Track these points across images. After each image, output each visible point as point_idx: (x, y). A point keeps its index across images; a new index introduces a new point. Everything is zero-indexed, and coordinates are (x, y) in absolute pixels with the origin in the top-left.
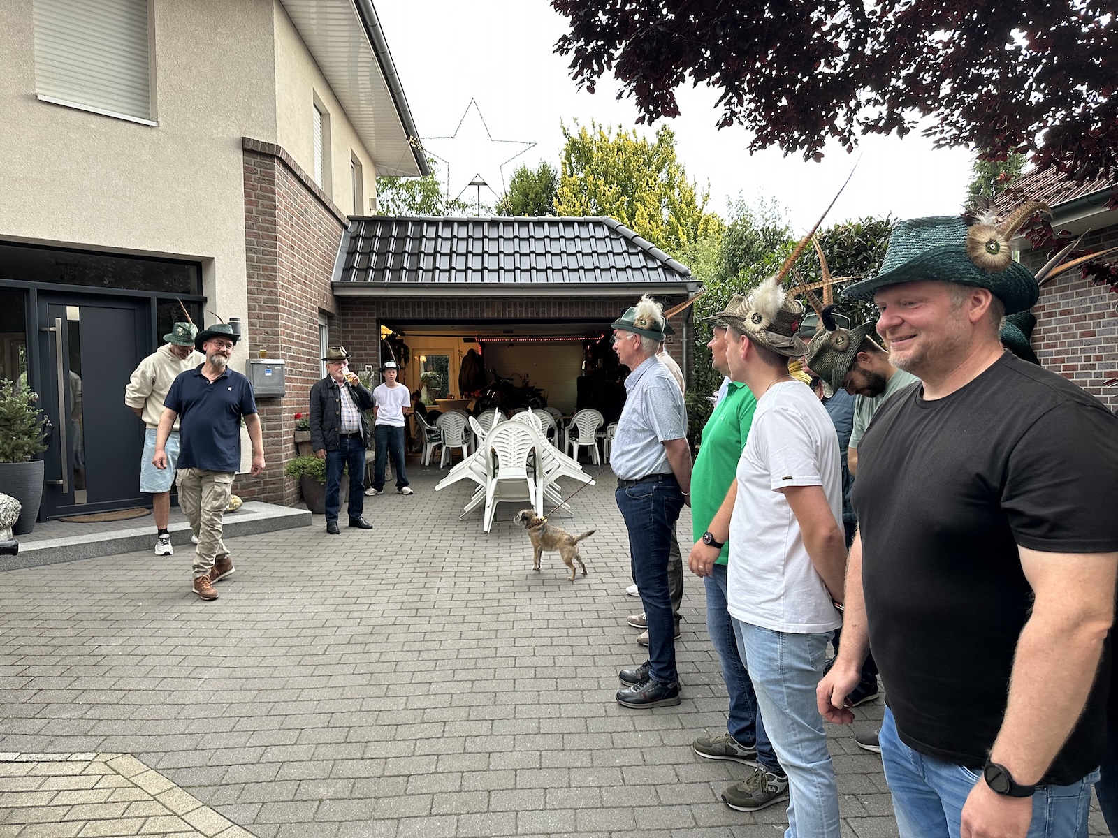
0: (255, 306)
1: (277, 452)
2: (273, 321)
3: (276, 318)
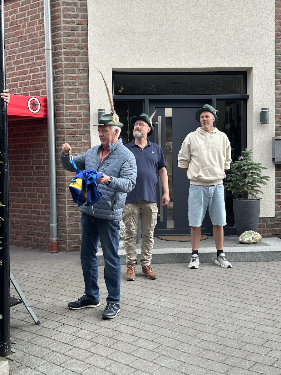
0: (280, 98)
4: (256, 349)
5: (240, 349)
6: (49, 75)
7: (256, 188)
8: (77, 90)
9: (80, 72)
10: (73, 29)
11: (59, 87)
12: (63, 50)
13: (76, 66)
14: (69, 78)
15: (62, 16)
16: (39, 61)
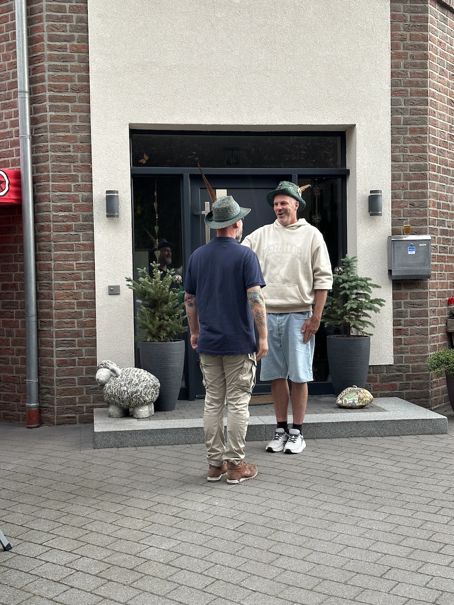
0: (400, 175)
1: (422, 342)
2: (420, 191)
3: (424, 186)
4: (372, 583)
5: (346, 583)
6: (25, 133)
7: (363, 319)
8: (72, 160)
9: (77, 129)
10: (64, 59)
11: (42, 154)
12: (48, 94)
13: (70, 119)
14: (57, 139)
15: (45, 38)
16: (7, 111)
